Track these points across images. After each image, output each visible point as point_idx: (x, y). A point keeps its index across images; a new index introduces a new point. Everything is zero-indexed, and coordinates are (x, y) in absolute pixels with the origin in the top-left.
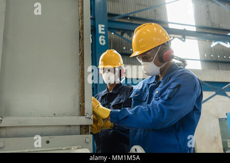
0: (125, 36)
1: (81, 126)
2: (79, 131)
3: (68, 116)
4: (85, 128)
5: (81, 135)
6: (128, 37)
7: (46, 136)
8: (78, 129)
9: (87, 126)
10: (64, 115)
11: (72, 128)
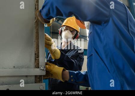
0: (60, 22)
1: (36, 76)
2: (34, 81)
3: (25, 68)
4: (39, 78)
5: (36, 84)
6: (61, 22)
7: (7, 84)
8: (33, 78)
9: (41, 76)
10: (22, 67)
11: (29, 78)
